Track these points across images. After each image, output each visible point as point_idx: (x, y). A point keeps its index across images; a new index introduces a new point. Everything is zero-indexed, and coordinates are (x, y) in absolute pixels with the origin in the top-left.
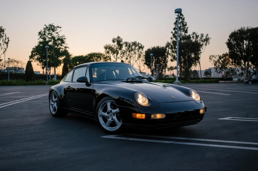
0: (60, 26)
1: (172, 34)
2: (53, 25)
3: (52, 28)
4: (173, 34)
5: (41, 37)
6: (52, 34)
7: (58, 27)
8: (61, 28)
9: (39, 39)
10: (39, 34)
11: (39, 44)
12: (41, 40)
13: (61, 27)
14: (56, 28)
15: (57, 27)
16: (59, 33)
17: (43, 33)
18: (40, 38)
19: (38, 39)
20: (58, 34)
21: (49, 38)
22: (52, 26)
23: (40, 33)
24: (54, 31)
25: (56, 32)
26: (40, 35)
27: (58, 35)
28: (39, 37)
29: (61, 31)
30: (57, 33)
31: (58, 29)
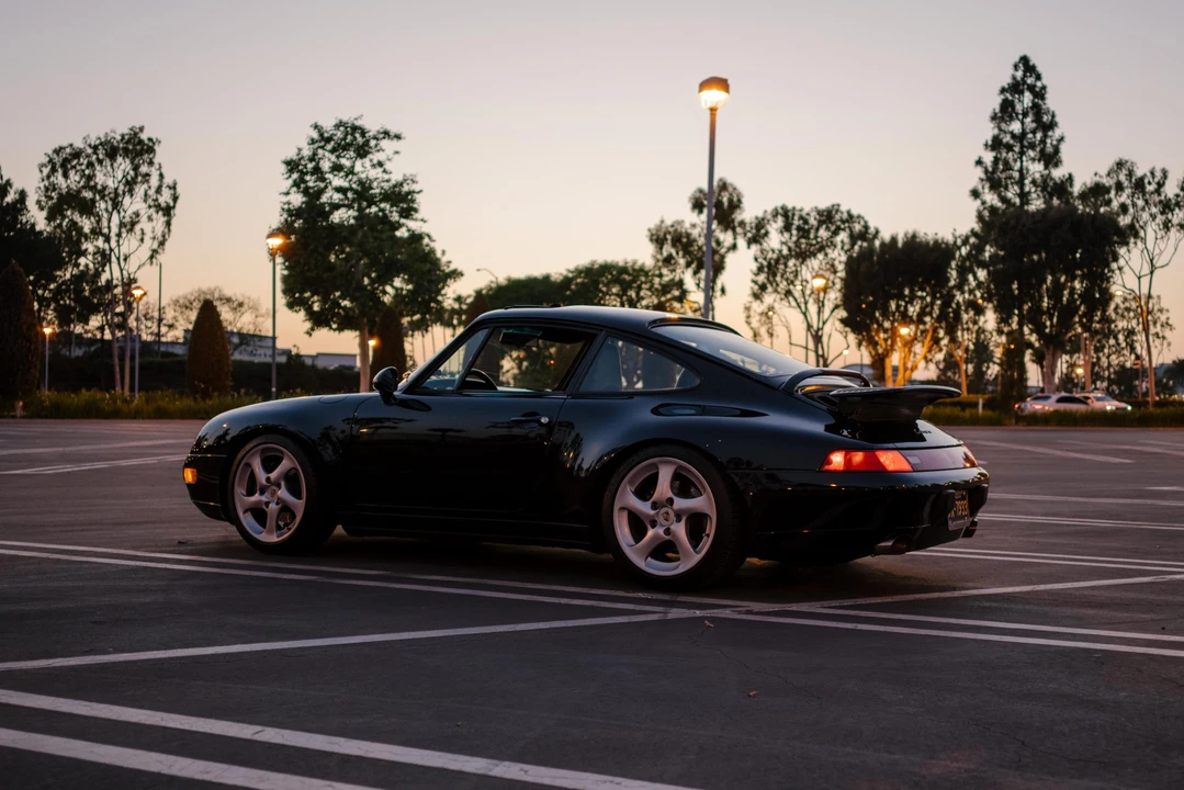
0: (393, 130)
1: (979, 173)
2: (358, 123)
3: (353, 140)
4: (986, 171)
5: (296, 184)
6: (351, 172)
7: (386, 134)
8: (398, 137)
9: (287, 193)
10: (291, 171)
11: (285, 216)
12: (297, 199)
13: (398, 133)
14: (375, 138)
15: (379, 132)
16: (388, 166)
17: (310, 166)
18: (295, 189)
19: (285, 190)
20: (385, 171)
21: (339, 190)
22: (355, 128)
23: (292, 165)
24: (365, 156)
25: (375, 162)
26: (295, 176)
27: (386, 177)
28: (290, 182)
29: (397, 153)
30: (380, 164)
31: (385, 143)
